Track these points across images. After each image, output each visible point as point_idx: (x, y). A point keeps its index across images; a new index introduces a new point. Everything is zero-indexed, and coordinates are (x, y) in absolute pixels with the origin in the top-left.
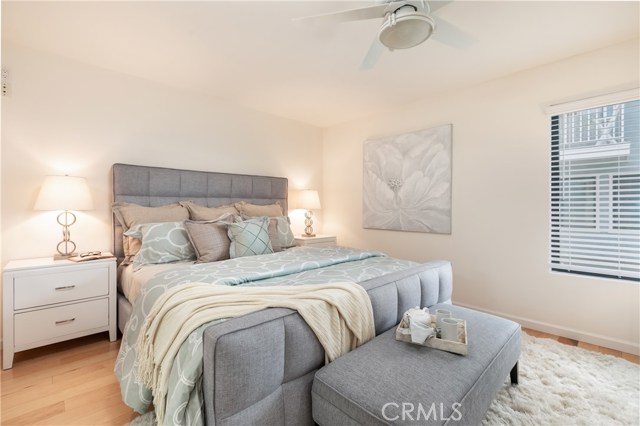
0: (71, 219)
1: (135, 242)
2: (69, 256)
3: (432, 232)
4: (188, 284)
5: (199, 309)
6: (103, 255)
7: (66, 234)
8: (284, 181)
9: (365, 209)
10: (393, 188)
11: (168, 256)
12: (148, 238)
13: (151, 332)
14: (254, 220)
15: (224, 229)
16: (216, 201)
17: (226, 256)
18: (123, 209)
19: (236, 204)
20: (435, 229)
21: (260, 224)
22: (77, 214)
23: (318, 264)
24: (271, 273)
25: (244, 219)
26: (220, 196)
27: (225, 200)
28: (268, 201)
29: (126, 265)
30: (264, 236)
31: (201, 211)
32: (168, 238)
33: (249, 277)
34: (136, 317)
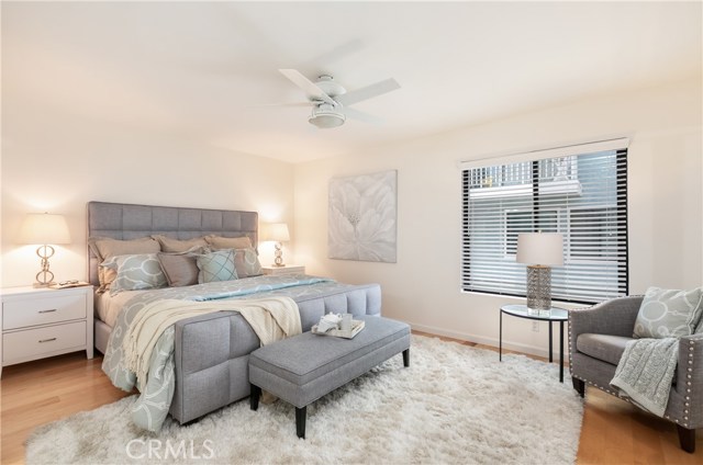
0: (49, 252)
1: (111, 272)
2: (48, 285)
3: (382, 261)
4: (163, 300)
5: (171, 315)
6: (80, 283)
7: (45, 264)
8: (254, 215)
9: (330, 241)
10: (352, 222)
11: (141, 283)
12: (123, 268)
13: (135, 334)
14: (222, 252)
15: (194, 261)
16: (187, 234)
17: (195, 282)
18: (98, 243)
19: (207, 237)
20: (385, 259)
21: (227, 255)
22: (56, 248)
23: (271, 287)
24: (230, 293)
25: (213, 251)
26: (190, 230)
27: (196, 234)
28: (239, 234)
29: (102, 292)
30: (230, 266)
31: (171, 244)
32: (142, 268)
33: (211, 296)
34: (120, 327)
